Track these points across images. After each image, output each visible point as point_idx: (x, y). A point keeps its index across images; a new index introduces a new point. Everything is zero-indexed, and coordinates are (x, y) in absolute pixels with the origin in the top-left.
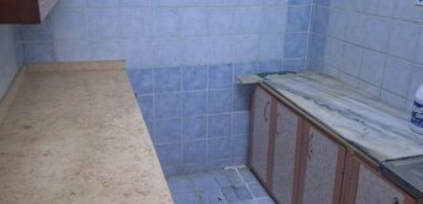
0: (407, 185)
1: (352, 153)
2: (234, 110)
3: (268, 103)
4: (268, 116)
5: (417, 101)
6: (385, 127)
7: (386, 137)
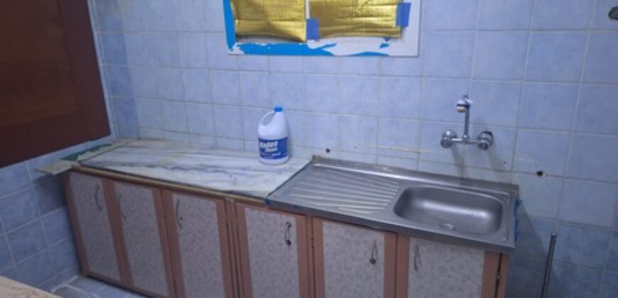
0: (296, 207)
1: (232, 201)
2: (42, 214)
3: (98, 188)
4: (103, 203)
5: (262, 138)
6: (244, 169)
7: (253, 176)
